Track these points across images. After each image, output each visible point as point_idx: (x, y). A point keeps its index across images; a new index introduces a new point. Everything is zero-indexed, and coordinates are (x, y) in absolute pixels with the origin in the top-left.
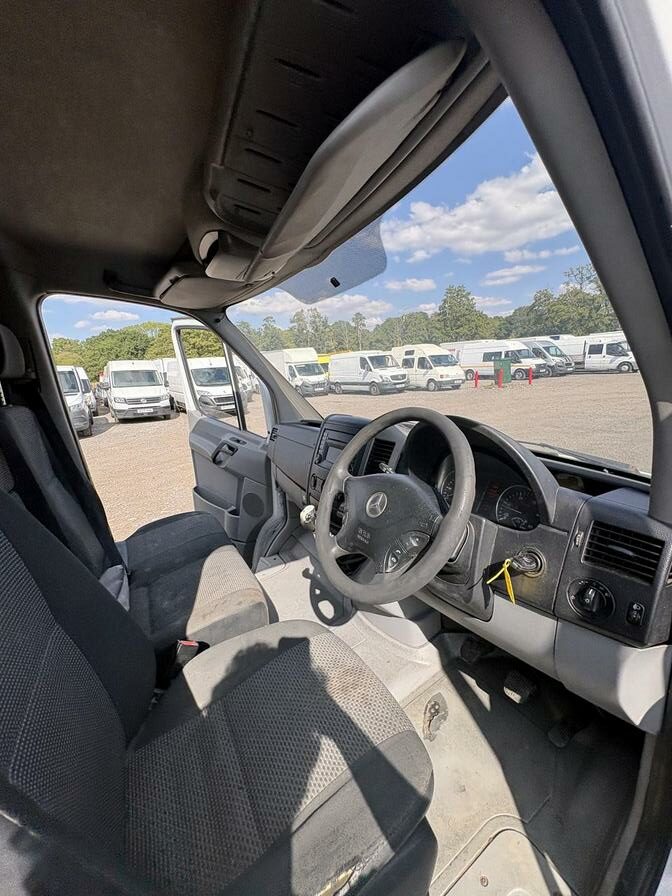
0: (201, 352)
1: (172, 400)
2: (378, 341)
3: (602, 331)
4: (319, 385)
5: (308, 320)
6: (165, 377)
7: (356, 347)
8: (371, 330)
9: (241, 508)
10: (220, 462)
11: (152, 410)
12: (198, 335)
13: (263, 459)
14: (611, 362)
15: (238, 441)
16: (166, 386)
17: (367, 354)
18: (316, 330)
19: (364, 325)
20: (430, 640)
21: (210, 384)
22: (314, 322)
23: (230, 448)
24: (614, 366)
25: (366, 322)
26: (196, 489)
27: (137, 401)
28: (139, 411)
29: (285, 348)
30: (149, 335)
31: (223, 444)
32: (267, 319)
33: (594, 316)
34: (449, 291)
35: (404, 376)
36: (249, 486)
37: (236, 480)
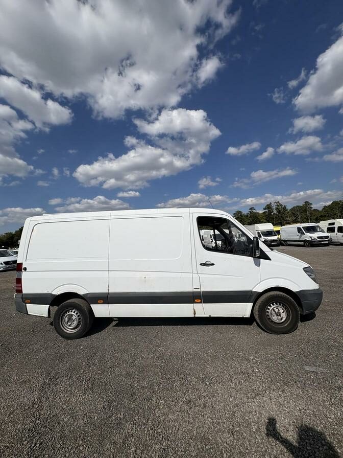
4: (274, 241)
5: (274, 207)
7: (306, 220)
17: (301, 225)
18: (279, 213)
22: (278, 208)
32: (251, 209)
35: (327, 237)
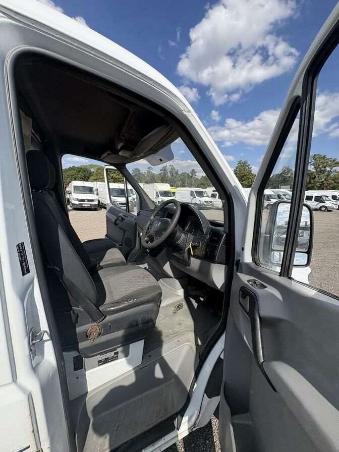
0: (115, 181)
1: (99, 201)
2: (202, 184)
3: (316, 190)
5: (169, 170)
6: (97, 191)
7: (190, 186)
8: (199, 178)
9: (124, 243)
10: (117, 224)
11: (89, 205)
12: (115, 173)
13: (134, 224)
14: (317, 205)
15: (125, 216)
16: (97, 195)
17: (194, 189)
18: (172, 176)
19: (196, 176)
20: (183, 288)
21: (118, 196)
22: (172, 172)
23: (122, 218)
24: (318, 207)
25: (197, 174)
26: (106, 235)
27: (83, 200)
28: (83, 205)
29: (156, 183)
30: (92, 170)
31: (119, 217)
33: (312, 181)
34: (240, 162)
35: (211, 202)
36: (128, 234)
37: (123, 232)
